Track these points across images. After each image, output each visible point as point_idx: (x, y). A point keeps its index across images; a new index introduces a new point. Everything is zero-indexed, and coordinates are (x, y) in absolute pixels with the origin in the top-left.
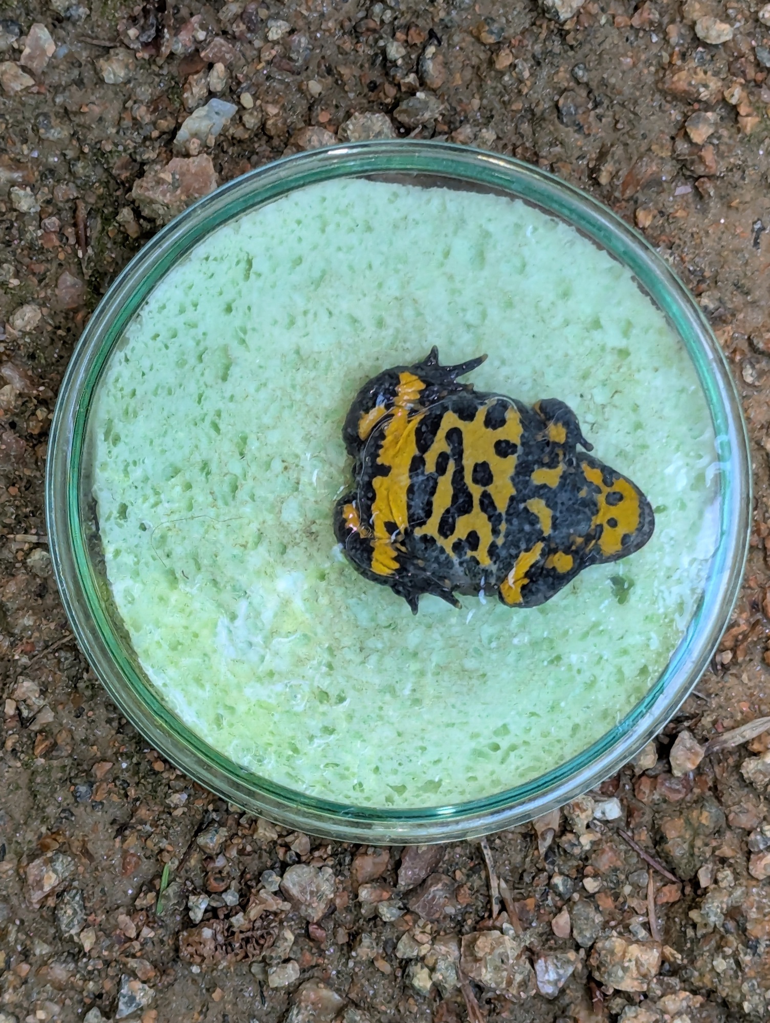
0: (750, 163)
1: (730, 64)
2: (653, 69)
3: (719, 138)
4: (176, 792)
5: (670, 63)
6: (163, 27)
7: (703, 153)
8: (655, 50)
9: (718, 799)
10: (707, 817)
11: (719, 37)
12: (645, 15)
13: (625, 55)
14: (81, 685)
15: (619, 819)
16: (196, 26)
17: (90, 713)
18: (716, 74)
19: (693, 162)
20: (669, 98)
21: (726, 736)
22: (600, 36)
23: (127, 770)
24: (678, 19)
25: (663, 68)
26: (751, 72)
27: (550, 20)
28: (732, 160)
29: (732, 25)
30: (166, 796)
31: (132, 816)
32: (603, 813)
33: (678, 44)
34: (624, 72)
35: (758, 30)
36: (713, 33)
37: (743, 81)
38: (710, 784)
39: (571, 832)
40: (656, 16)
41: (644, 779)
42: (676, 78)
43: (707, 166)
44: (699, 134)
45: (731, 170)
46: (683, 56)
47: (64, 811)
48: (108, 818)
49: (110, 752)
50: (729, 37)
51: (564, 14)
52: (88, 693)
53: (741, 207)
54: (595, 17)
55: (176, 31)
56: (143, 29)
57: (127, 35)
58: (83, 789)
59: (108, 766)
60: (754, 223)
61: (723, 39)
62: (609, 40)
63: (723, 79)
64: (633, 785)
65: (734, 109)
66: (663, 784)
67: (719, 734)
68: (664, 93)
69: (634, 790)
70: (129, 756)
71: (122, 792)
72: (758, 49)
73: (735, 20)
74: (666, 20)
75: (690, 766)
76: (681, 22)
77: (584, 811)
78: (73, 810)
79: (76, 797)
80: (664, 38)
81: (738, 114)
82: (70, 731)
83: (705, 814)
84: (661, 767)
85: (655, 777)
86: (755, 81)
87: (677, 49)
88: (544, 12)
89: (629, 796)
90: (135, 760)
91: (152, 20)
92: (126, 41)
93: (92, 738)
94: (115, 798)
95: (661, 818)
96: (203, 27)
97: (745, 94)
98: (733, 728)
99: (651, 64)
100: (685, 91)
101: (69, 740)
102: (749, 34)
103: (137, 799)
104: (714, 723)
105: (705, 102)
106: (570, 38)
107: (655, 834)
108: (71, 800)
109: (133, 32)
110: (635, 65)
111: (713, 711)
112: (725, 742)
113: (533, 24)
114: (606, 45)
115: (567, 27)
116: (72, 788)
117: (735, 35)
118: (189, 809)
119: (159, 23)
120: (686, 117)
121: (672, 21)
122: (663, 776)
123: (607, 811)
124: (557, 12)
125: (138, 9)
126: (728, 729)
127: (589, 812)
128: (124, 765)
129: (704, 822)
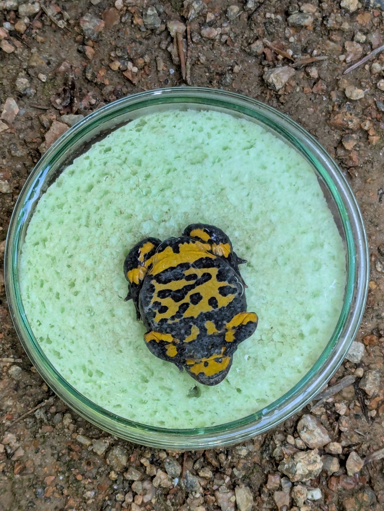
0: (375, 160)
1: (363, 110)
2: (324, 114)
3: (359, 147)
4: (89, 490)
5: (333, 110)
6: (74, 97)
7: (351, 155)
8: (324, 105)
9: (372, 488)
10: (366, 497)
11: (357, 96)
12: (319, 86)
13: (310, 107)
14: (38, 436)
15: (320, 500)
16: (91, 97)
17: (43, 451)
18: (356, 115)
19: (346, 160)
20: (333, 128)
21: (375, 454)
22: (297, 97)
23: (63, 480)
24: (336, 88)
25: (329, 113)
26: (374, 114)
27: (271, 90)
28: (366, 158)
29: (364, 90)
30: (83, 493)
31: (65, 505)
32: (312, 496)
33: (336, 101)
34: (309, 115)
35: (377, 93)
36: (354, 94)
37: (370, 118)
38: (367, 480)
39: (296, 506)
40: (325, 87)
41: (333, 478)
42: (336, 117)
43: (353, 161)
44: (349, 145)
45: (366, 163)
46: (339, 106)
47: (30, 502)
48: (53, 506)
49: (53, 471)
50: (362, 96)
51: (278, 86)
52: (42, 440)
53: (372, 182)
54: (294, 88)
55: (81, 100)
56: (64, 99)
57: (56, 103)
58: (40, 490)
59: (53, 478)
60: (379, 190)
61: (359, 97)
62: (301, 100)
63: (360, 118)
64: (327, 481)
65: (366, 132)
66: (343, 480)
67: (371, 453)
68: (330, 125)
69: (327, 484)
70: (63, 473)
71: (60, 492)
72: (378, 103)
73: (365, 88)
74: (330, 89)
75: (357, 470)
76: (338, 90)
77: (302, 494)
78: (35, 502)
79: (36, 495)
80: (329, 98)
81: (368, 135)
82: (32, 460)
83: (366, 495)
84: (341, 471)
85: (338, 477)
86: (376, 118)
87: (336, 103)
88: (267, 86)
89: (326, 488)
90: (66, 475)
91: (68, 94)
92: (55, 106)
93: (44, 464)
94: (56, 495)
95: (343, 499)
96: (94, 97)
97: (372, 125)
98: (378, 450)
99: (323, 111)
100: (341, 124)
101: (32, 465)
102: (373, 95)
103: (67, 496)
104: (368, 447)
105: (351, 129)
106: (281, 99)
107: (340, 507)
108: (33, 496)
109: (58, 101)
110: (315, 112)
111: (367, 442)
112: (375, 457)
113: (262, 92)
114: (300, 102)
115: (280, 93)
116: (34, 490)
117: (365, 95)
118: (96, 500)
119: (72, 96)
120: (342, 137)
121: (333, 89)
122: (343, 476)
123: (314, 495)
124: (274, 85)
125: (61, 90)
126: (375, 451)
127: (305, 495)
128: (61, 478)
129: (365, 499)
